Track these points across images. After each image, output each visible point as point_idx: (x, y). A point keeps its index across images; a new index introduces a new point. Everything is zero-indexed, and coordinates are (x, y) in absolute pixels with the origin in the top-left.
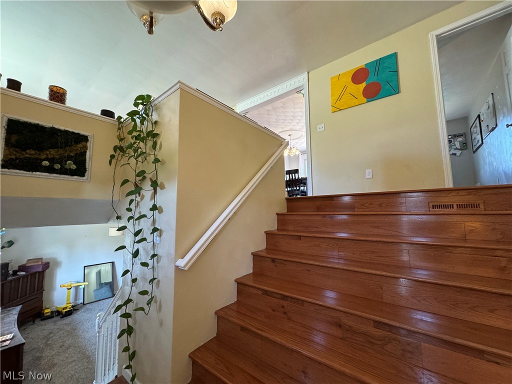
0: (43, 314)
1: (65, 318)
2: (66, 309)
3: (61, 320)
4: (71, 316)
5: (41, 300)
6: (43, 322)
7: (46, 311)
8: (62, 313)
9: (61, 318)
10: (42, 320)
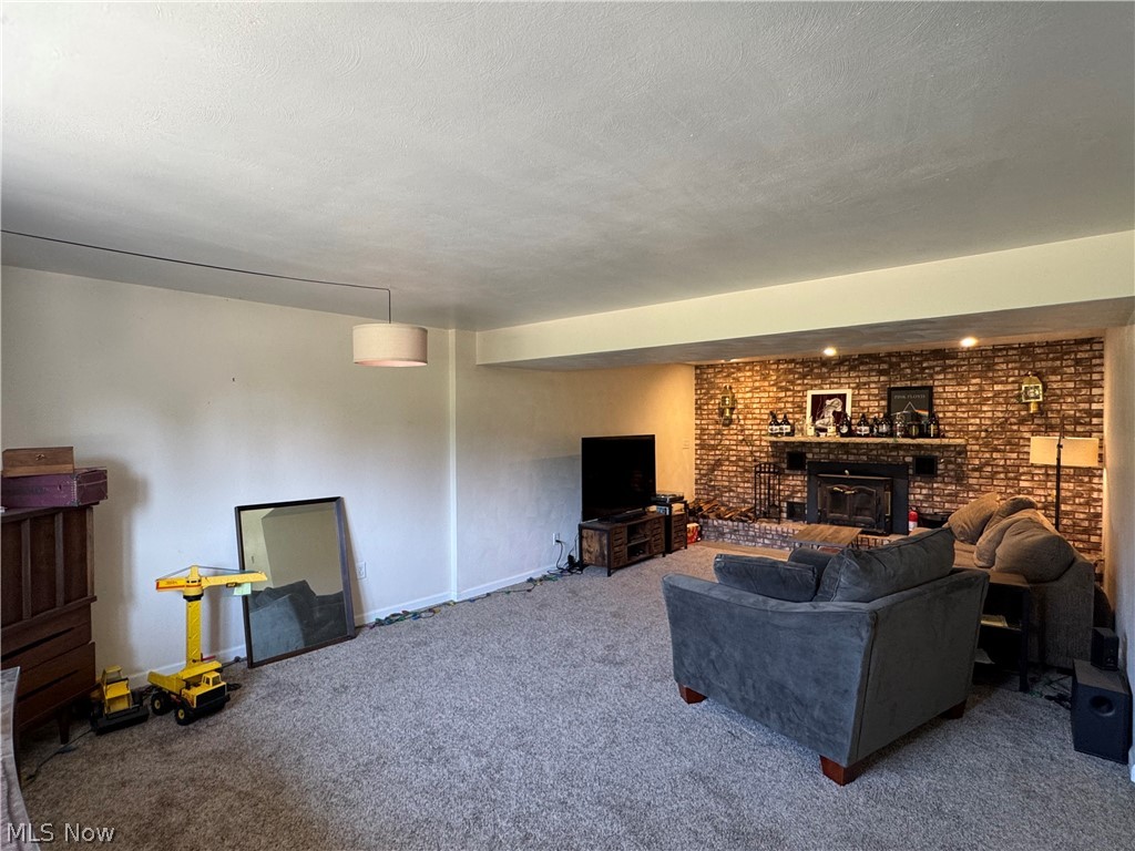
0: (101, 703)
1: (202, 725)
2: (197, 685)
3: (187, 733)
4: (223, 716)
5: (84, 645)
6: (106, 743)
7: (112, 692)
8: (182, 703)
9: (180, 722)
10: (101, 732)
